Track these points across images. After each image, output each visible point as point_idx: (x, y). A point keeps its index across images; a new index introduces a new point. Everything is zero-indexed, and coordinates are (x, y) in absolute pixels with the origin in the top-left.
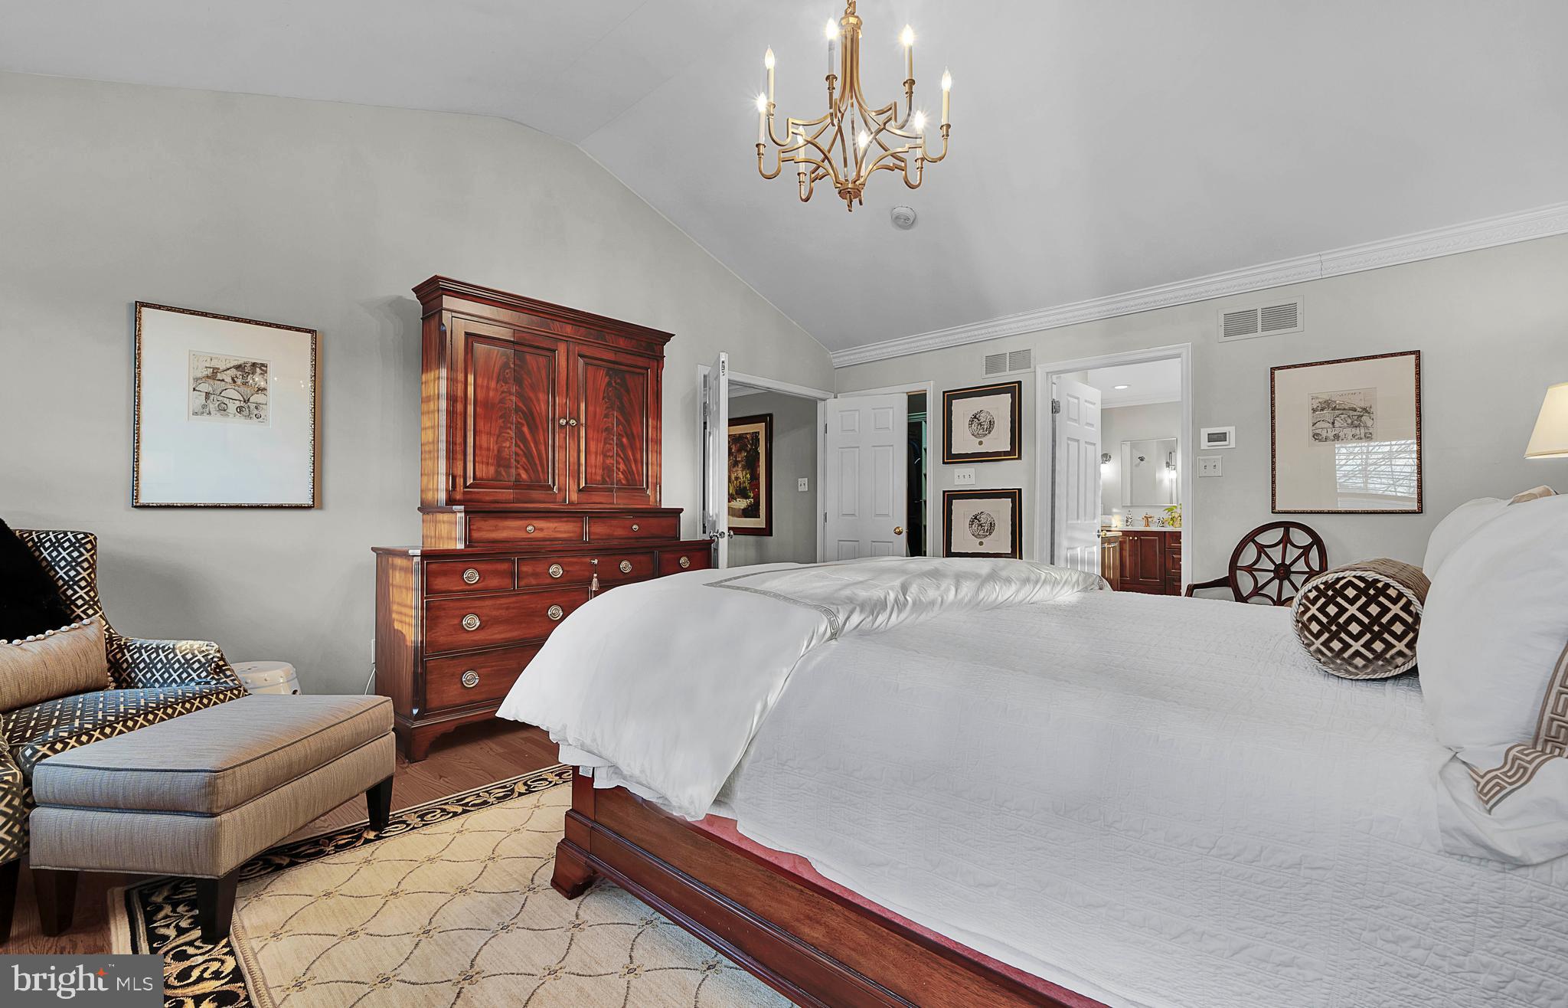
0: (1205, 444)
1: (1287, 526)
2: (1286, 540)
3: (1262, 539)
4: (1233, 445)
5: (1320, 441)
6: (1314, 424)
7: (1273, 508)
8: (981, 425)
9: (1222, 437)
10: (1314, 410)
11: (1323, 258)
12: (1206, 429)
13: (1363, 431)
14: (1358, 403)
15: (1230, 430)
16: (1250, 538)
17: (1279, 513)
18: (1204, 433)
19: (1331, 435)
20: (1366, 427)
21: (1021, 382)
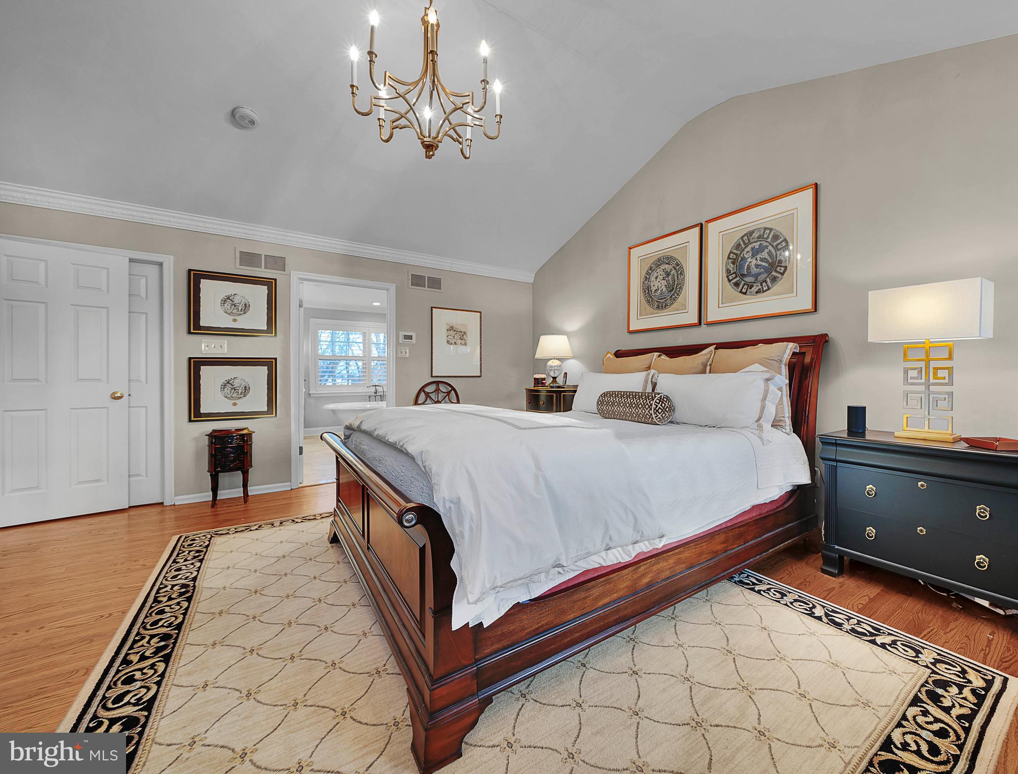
0: (401, 340)
1: (437, 383)
2: (437, 390)
3: (427, 390)
4: (414, 343)
5: (450, 344)
6: (447, 336)
7: (432, 374)
8: (235, 306)
9: (410, 337)
10: (448, 330)
11: (453, 262)
12: (402, 333)
13: (464, 341)
14: (463, 330)
15: (414, 334)
16: (422, 389)
17: (434, 377)
18: (402, 334)
19: (453, 342)
20: (465, 340)
21: (276, 279)
